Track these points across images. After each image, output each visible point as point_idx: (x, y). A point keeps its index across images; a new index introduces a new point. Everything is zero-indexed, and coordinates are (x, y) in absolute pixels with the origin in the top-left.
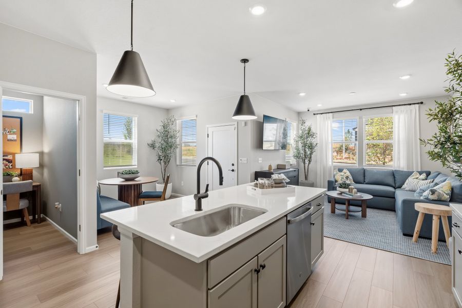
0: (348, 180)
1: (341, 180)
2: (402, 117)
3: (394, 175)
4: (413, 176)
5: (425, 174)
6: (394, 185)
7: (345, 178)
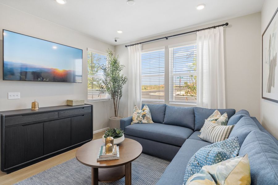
0: (145, 119)
1: (137, 119)
2: (206, 43)
3: (194, 114)
4: (213, 116)
5: (225, 115)
6: (192, 126)
7: (141, 117)
